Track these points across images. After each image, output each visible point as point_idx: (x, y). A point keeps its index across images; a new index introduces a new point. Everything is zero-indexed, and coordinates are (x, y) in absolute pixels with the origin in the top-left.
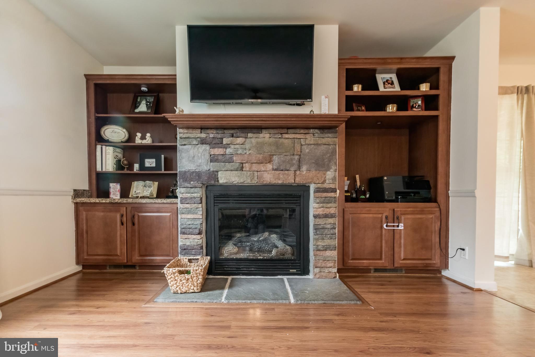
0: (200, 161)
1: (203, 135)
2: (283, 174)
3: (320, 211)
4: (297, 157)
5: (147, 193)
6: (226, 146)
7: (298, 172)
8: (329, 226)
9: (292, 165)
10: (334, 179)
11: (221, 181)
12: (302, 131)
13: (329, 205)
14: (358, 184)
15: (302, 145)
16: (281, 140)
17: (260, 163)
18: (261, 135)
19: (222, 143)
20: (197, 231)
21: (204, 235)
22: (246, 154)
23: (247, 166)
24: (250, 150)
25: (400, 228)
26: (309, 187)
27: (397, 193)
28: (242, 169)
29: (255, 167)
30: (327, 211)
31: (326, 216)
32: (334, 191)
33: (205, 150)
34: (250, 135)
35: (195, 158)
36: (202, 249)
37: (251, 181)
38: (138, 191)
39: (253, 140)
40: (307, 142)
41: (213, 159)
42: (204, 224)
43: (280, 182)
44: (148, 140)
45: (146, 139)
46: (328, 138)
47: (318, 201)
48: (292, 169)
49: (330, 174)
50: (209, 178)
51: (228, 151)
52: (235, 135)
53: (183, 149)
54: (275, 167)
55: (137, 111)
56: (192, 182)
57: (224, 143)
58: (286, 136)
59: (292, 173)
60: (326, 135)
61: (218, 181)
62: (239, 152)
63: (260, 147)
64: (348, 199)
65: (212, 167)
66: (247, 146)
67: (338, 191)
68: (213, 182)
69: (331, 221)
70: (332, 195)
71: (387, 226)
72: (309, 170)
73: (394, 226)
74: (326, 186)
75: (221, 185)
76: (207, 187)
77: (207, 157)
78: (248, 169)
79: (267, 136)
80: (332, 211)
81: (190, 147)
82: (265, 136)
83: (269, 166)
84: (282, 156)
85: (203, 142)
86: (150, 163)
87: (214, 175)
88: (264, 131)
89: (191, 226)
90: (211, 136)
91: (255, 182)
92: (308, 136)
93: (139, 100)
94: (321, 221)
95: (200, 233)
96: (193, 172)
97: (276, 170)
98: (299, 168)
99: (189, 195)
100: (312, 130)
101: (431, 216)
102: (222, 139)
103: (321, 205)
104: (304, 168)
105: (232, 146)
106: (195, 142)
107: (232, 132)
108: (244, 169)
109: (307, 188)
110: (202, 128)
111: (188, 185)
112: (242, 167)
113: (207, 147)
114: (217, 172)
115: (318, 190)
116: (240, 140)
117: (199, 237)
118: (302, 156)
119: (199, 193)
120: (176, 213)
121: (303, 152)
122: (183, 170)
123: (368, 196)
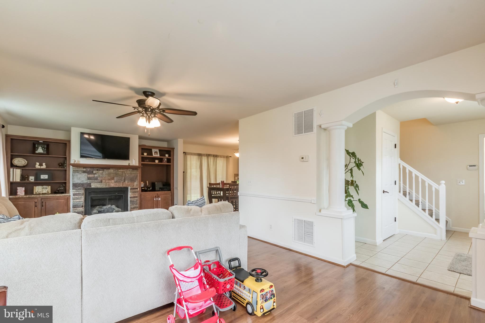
0: (83, 179)
1: (84, 170)
2: (118, 184)
3: (132, 196)
4: (123, 178)
5: (45, 191)
6: (95, 174)
7: (124, 183)
8: (135, 200)
9: (122, 180)
10: (137, 185)
11: (92, 187)
12: (125, 169)
13: (135, 194)
14: (148, 184)
15: (126, 174)
16: (118, 172)
17: (109, 180)
18: (110, 170)
19: (93, 172)
20: (81, 206)
21: (84, 208)
22: (103, 177)
23: (104, 181)
24: (105, 175)
25: (159, 200)
26: (128, 188)
27: (160, 188)
28: (101, 182)
29: (107, 181)
30: (135, 196)
31: (134, 197)
32: (137, 189)
33: (85, 175)
34: (105, 170)
35: (81, 178)
36: (83, 213)
37: (106, 186)
38: (40, 191)
39: (107, 172)
40: (128, 173)
41: (89, 178)
42: (84, 203)
43: (117, 186)
44: (44, 166)
45: (43, 166)
46: (135, 172)
47: (131, 192)
48: (122, 182)
49: (135, 183)
50: (87, 186)
51: (96, 176)
52: (99, 170)
53: (75, 175)
54: (115, 181)
55: (36, 152)
56: (79, 188)
57: (94, 172)
58: (120, 171)
59: (122, 183)
60: (134, 171)
61: (91, 187)
62: (100, 176)
63: (109, 174)
64: (143, 190)
65: (89, 181)
66: (104, 174)
67: (139, 189)
68: (89, 187)
69: (136, 199)
70: (136, 190)
71: (155, 199)
72: (128, 182)
73: (158, 199)
74: (134, 187)
75: (92, 188)
76: (85, 189)
77: (86, 178)
78: (104, 182)
79: (112, 170)
80: (136, 195)
81: (78, 174)
82: (111, 171)
83: (113, 181)
84: (118, 177)
85: (84, 172)
86: (44, 177)
87: (90, 185)
88: (111, 169)
89: (78, 204)
90: (88, 170)
91: (107, 187)
92: (128, 171)
93: (36, 146)
94: (132, 199)
95: (82, 207)
96: (80, 184)
97: (115, 182)
98: (125, 181)
99: (78, 192)
100: (129, 169)
101: (169, 195)
102: (93, 171)
103: (133, 194)
104: (126, 182)
105: (98, 174)
106: (80, 172)
107: (97, 169)
108: (102, 182)
109: (127, 188)
110: (84, 167)
111: (77, 188)
112: (102, 181)
113: (86, 174)
114: (91, 183)
115: (131, 189)
116: (101, 172)
117: (82, 208)
118: (126, 177)
119: (82, 192)
120: (68, 199)
121: (126, 176)
122: (75, 183)
123: (151, 189)
